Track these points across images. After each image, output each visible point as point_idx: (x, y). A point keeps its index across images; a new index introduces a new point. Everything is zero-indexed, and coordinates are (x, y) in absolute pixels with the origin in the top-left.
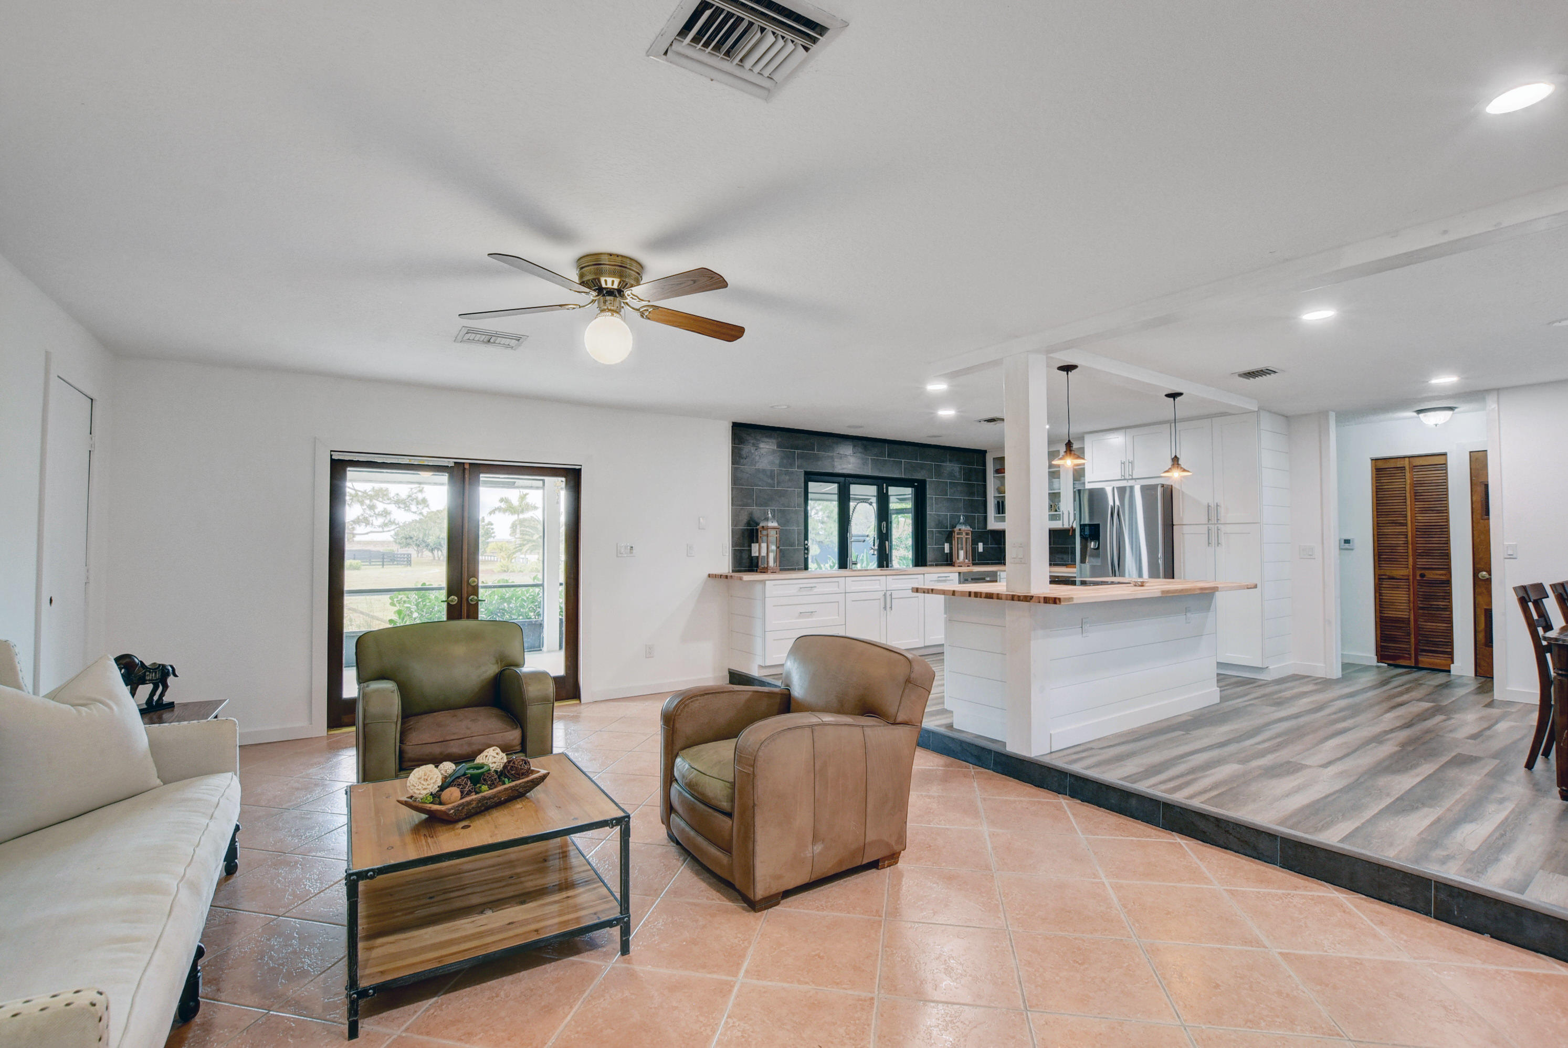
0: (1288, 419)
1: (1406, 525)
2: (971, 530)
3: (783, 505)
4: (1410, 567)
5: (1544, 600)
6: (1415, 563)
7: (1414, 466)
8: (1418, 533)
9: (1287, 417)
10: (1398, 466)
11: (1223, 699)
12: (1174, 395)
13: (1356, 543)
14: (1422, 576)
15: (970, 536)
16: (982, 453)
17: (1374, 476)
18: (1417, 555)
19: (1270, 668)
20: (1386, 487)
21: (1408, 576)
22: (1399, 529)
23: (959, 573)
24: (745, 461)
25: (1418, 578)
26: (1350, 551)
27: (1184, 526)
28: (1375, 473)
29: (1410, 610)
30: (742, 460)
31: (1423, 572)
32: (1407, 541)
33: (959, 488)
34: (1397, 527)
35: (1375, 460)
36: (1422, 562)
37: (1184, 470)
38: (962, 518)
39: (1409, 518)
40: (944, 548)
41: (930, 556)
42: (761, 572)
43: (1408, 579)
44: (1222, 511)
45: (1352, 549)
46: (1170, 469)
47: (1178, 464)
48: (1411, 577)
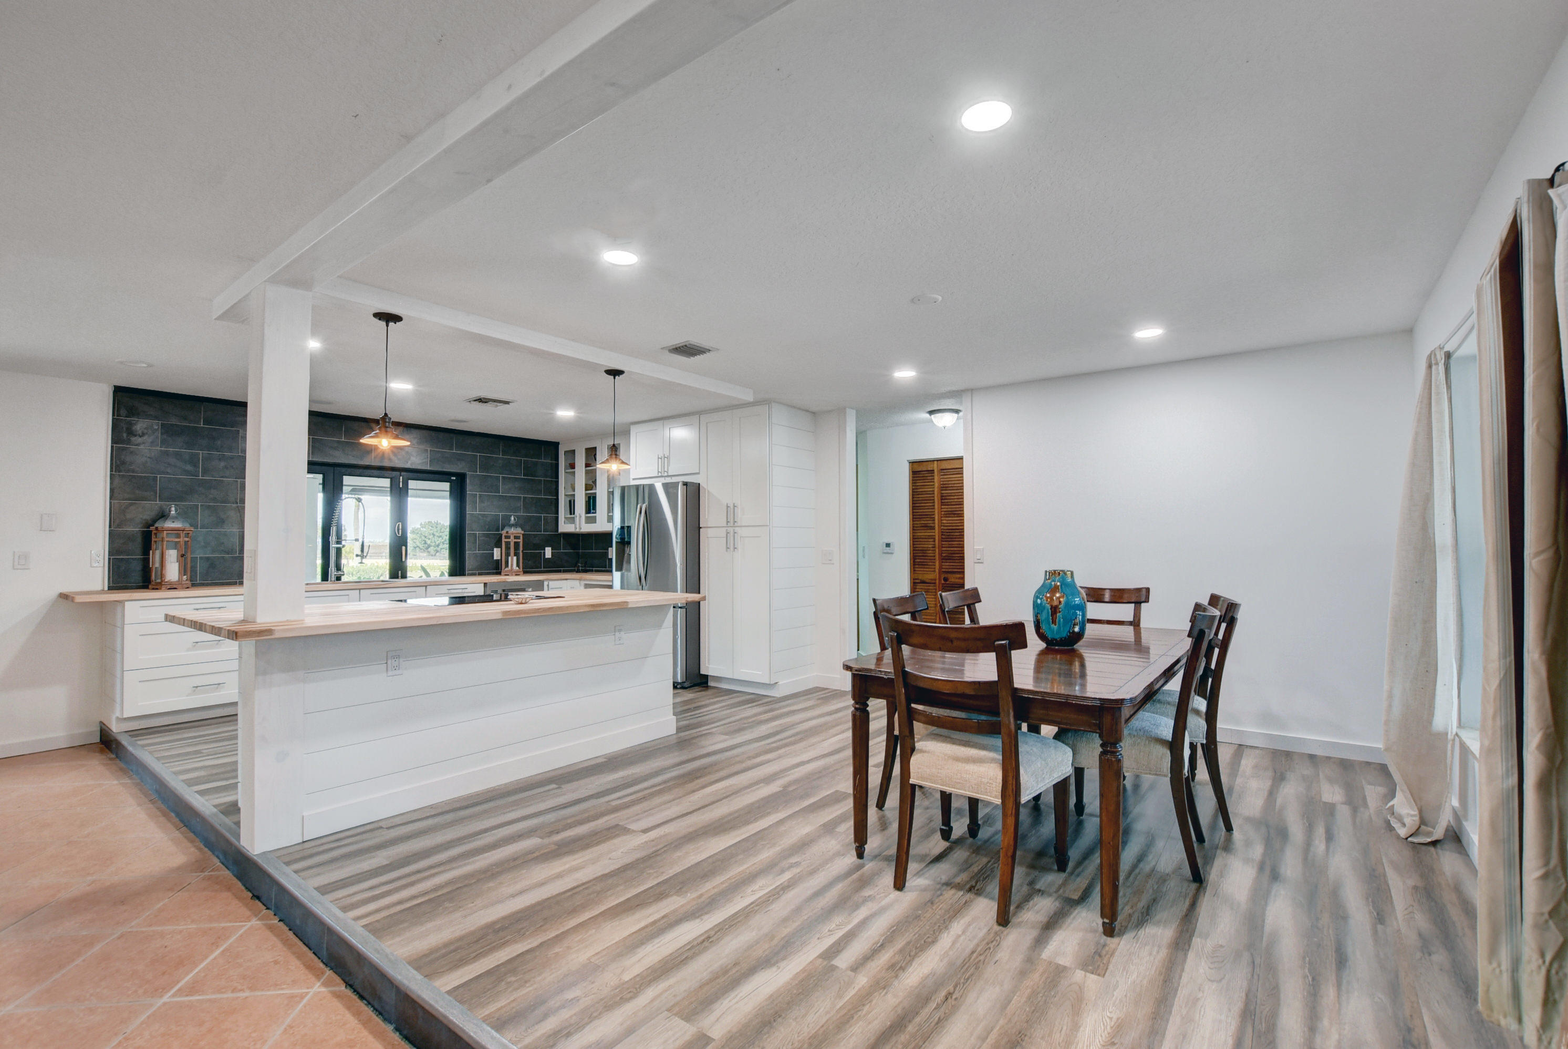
0: (814, 415)
1: (933, 528)
2: (523, 532)
3: (214, 500)
4: (937, 571)
5: (976, 605)
6: (941, 567)
7: (942, 470)
8: (944, 537)
9: (814, 413)
10: (929, 469)
11: (679, 729)
12: (615, 373)
13: (896, 547)
14: (946, 579)
15: (521, 540)
16: (555, 445)
17: (911, 479)
18: (943, 559)
19: (780, 683)
20: (921, 490)
21: (935, 580)
22: (928, 533)
23: (485, 584)
24: (140, 440)
25: (943, 582)
26: (889, 555)
27: (709, 529)
28: (911, 475)
29: (937, 614)
30: (133, 439)
31: (946, 576)
32: (934, 544)
33: (517, 485)
34: (928, 531)
35: (912, 463)
36: (946, 565)
37: (623, 463)
38: (512, 518)
39: (936, 521)
40: (493, 555)
41: (469, 563)
42: (153, 589)
43: (935, 583)
44: (739, 512)
45: (892, 553)
46: (607, 459)
47: (616, 455)
48: (937, 581)
